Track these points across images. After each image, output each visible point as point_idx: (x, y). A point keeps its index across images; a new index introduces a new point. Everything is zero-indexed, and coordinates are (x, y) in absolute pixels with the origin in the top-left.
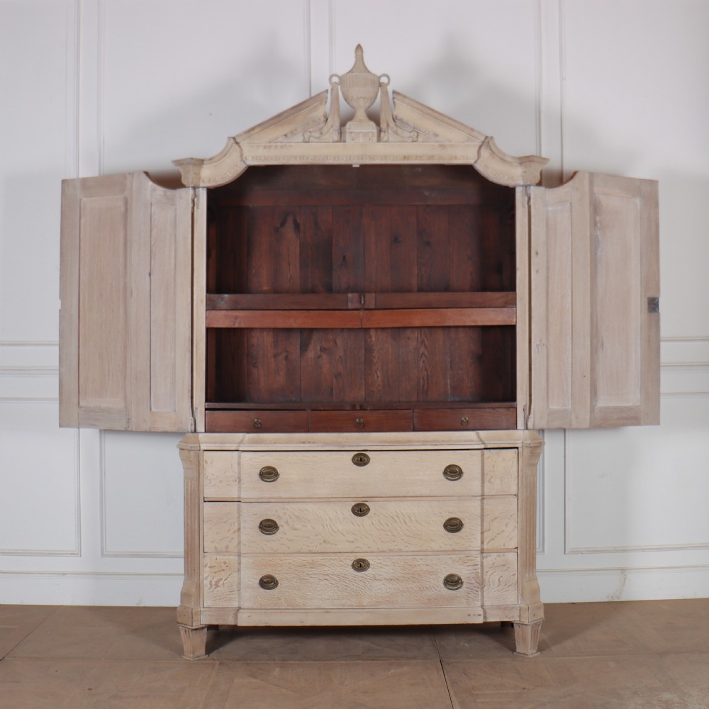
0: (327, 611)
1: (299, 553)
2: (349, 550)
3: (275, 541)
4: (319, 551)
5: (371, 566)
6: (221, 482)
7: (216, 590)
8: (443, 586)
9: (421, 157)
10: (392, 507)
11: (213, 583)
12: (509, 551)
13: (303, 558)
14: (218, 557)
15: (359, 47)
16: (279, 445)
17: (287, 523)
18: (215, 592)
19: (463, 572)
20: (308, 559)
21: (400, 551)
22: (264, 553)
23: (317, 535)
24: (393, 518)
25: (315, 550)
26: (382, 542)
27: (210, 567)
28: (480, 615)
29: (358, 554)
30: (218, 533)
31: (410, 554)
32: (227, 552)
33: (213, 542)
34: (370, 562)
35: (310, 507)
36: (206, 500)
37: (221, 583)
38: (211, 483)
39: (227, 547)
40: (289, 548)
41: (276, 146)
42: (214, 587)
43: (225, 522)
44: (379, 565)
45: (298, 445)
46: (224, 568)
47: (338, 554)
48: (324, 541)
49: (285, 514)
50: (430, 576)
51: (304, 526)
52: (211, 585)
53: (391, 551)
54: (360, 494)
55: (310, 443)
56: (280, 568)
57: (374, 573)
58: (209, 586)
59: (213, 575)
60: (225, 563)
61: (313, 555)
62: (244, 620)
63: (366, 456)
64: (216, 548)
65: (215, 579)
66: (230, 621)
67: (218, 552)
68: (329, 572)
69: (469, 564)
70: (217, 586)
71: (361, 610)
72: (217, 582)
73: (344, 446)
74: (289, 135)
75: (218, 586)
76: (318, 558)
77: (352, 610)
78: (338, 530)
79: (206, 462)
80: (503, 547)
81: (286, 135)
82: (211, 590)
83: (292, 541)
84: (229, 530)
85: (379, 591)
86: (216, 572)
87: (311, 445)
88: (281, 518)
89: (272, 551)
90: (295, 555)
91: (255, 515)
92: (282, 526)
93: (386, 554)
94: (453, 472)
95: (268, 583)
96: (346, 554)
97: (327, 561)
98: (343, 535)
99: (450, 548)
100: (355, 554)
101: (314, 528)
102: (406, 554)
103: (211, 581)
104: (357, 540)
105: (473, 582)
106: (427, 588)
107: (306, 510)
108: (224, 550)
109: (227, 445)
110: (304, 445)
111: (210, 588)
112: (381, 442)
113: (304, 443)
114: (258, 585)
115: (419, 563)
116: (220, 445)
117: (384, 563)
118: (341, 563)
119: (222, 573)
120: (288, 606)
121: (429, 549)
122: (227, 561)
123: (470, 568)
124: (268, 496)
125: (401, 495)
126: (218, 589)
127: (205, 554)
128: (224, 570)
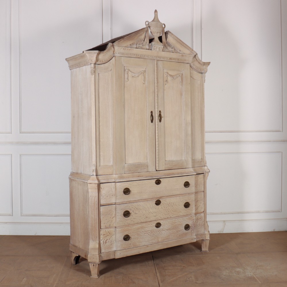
0: (147, 246)
1: (138, 223)
2: (154, 220)
3: (129, 220)
4: (144, 222)
5: (162, 225)
6: (107, 197)
7: (105, 245)
8: (184, 229)
9: (175, 59)
10: (168, 200)
11: (104, 242)
12: (202, 213)
13: (139, 226)
14: (106, 230)
15: (156, 11)
16: (131, 178)
17: (133, 211)
18: (105, 246)
19: (190, 223)
20: (140, 225)
21: (171, 217)
22: (125, 226)
23: (143, 215)
24: (168, 205)
25: (143, 221)
26: (165, 215)
27: (103, 235)
28: (195, 239)
29: (157, 221)
30: (106, 219)
31: (174, 218)
32: (109, 227)
33: (104, 224)
34: (161, 223)
35: (141, 203)
36: (101, 205)
37: (107, 241)
38: (103, 197)
39: (110, 225)
40: (134, 222)
41: (128, 49)
42: (105, 243)
43: (109, 214)
44: (164, 224)
45: (137, 178)
47: (150, 222)
48: (146, 217)
49: (132, 207)
50: (180, 226)
51: (139, 212)
52: (104, 243)
53: (168, 218)
54: (158, 196)
55: (141, 176)
56: (130, 231)
57: (162, 228)
58: (103, 243)
59: (104, 238)
60: (109, 232)
61: (142, 223)
62: (118, 256)
63: (160, 180)
64: (106, 226)
65: (105, 240)
66: (112, 257)
67: (106, 228)
68: (148, 230)
69: (192, 219)
70: (106, 243)
71: (158, 244)
72: (106, 241)
73: (153, 177)
74: (132, 45)
76: (144, 225)
77: (155, 244)
78: (151, 212)
79: (102, 189)
80: (200, 212)
81: (131, 45)
82: (104, 245)
83: (135, 219)
84: (111, 217)
85: (164, 235)
86: (105, 237)
87: (142, 177)
88: (131, 210)
89: (128, 224)
90: (136, 224)
91: (121, 209)
92: (132, 213)
93: (166, 219)
94: (187, 184)
95: (127, 238)
96: (153, 222)
97: (147, 225)
98: (152, 214)
99: (186, 214)
100: (156, 221)
101: (142, 212)
102: (173, 218)
103: (103, 241)
104: (157, 215)
105: (193, 226)
106: (179, 231)
107: (140, 205)
109: (110, 180)
110: (139, 178)
111: (103, 244)
112: (164, 174)
113: (139, 177)
114: (123, 240)
115: (177, 221)
116: (106, 180)
117: (166, 223)
118: (152, 225)
119: (108, 237)
120: (134, 246)
121: (180, 215)
122: (109, 231)
123: (192, 221)
124: (126, 201)
125: (171, 195)
126: (106, 244)
127: (101, 229)
128: (108, 235)
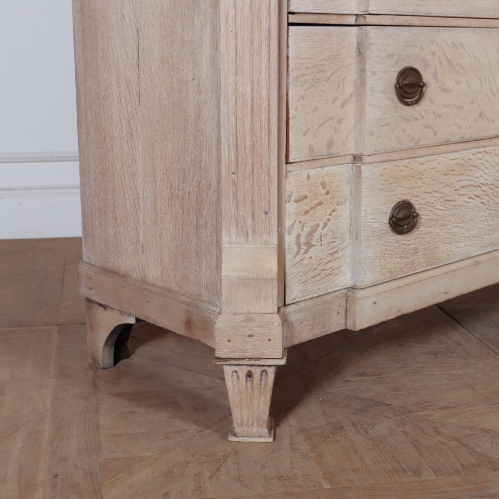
7: (307, 256)
11: (303, 240)
14: (313, 172)
18: (305, 262)
22: (400, 151)
27: (296, 201)
30: (315, 109)
32: (329, 157)
33: (305, 134)
36: (293, 19)
37: (316, 236)
39: (330, 144)
42: (304, 249)
43: (328, 79)
46: (321, 198)
52: (299, 245)
56: (419, 183)
58: (295, 248)
59: (303, 219)
60: (323, 185)
62: (366, 315)
64: (311, 149)
65: (307, 229)
67: (313, 160)
70: (309, 245)
72: (310, 234)
75: (313, 245)
82: (299, 257)
84: (335, 99)
86: (307, 212)
95: (403, 218)
103: (299, 236)
108: (325, 152)
111: (297, 254)
114: (387, 228)
119: (319, 211)
122: (327, 180)
126: (312, 252)
127: (289, 167)
128: (321, 203)
